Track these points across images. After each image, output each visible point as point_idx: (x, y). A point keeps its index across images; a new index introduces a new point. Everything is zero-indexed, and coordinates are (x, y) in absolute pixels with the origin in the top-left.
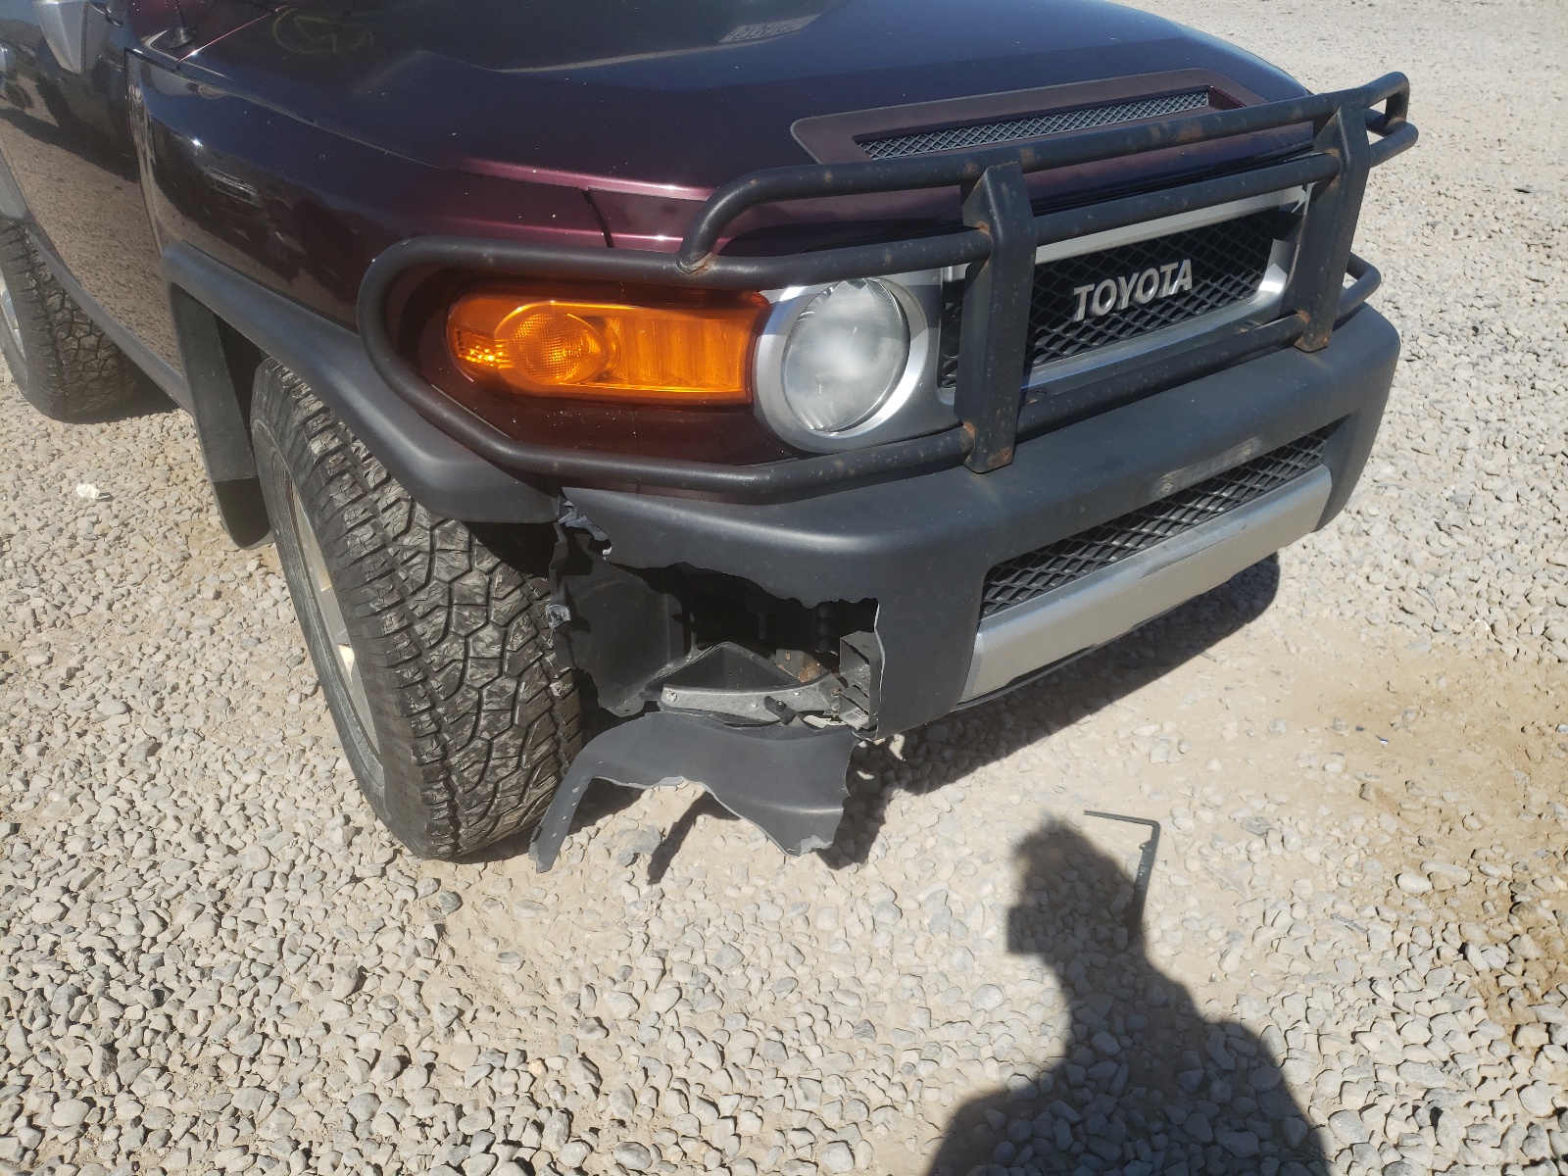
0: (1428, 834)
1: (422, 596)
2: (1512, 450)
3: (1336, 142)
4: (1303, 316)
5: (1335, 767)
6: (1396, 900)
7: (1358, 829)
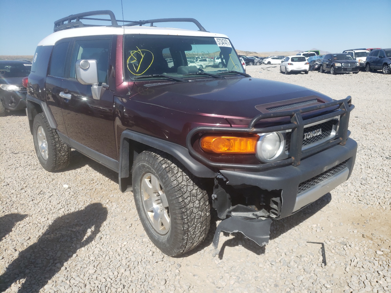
0: (380, 243)
1: (186, 194)
2: (371, 169)
3: (344, 108)
4: (341, 139)
5: (356, 231)
6: (377, 256)
7: (365, 243)
